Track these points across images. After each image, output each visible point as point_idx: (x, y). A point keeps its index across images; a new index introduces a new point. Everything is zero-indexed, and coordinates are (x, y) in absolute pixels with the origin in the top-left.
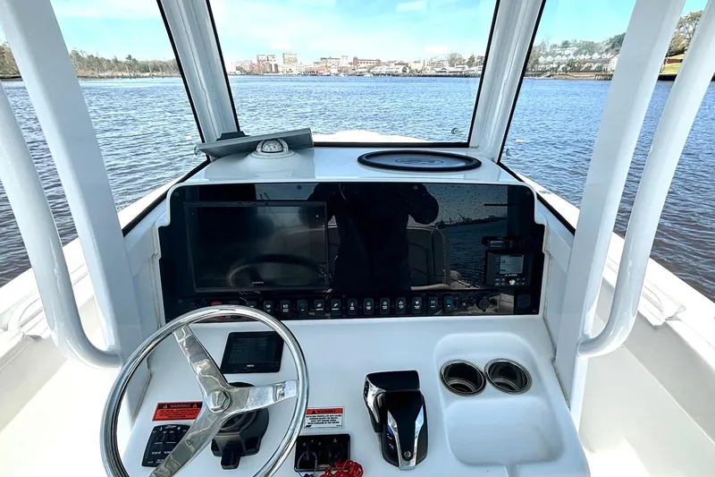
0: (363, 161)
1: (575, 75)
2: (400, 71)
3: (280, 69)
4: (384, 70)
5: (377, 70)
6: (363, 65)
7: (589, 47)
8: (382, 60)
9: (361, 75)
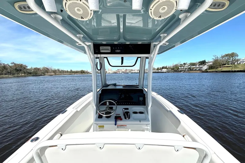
0: (123, 87)
1: (192, 71)
2: (138, 72)
3: (107, 72)
4: (134, 72)
5: (132, 72)
6: (128, 71)
7: (193, 64)
8: (133, 70)
9: (128, 73)
